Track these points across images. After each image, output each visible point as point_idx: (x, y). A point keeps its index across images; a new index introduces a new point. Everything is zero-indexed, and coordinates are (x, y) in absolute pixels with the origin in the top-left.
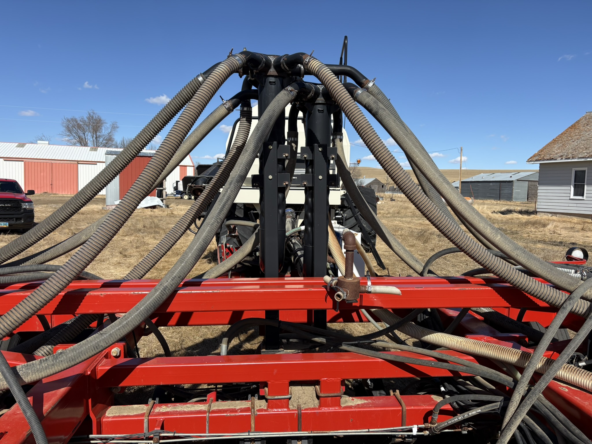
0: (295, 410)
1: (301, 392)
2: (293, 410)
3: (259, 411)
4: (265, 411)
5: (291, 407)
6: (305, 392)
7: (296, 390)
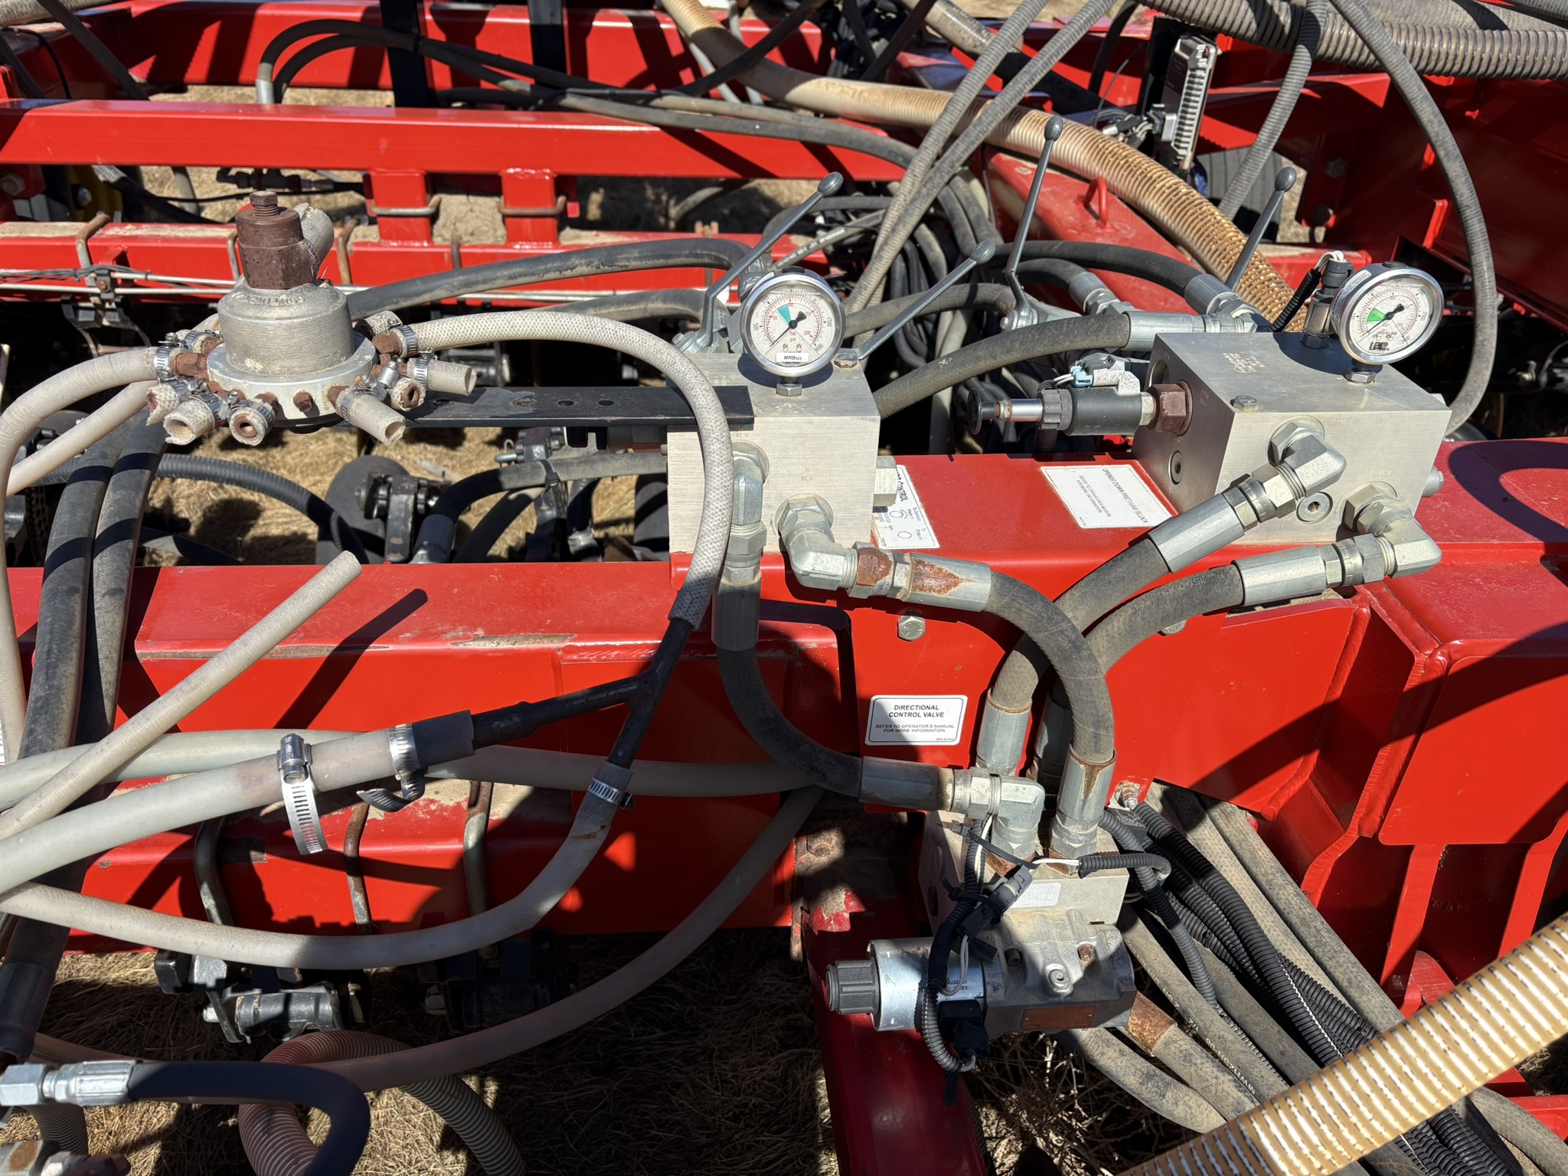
0: (446, 247)
1: (465, 208)
2: (440, 247)
3: (357, 244)
4: (373, 245)
5: (437, 240)
6: (476, 208)
7: (453, 204)
